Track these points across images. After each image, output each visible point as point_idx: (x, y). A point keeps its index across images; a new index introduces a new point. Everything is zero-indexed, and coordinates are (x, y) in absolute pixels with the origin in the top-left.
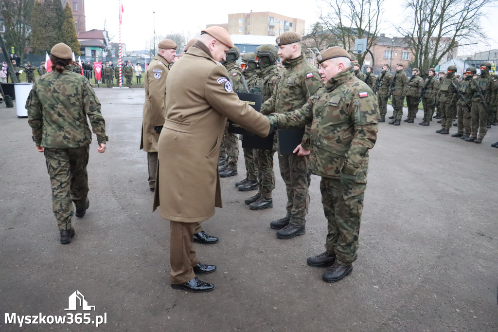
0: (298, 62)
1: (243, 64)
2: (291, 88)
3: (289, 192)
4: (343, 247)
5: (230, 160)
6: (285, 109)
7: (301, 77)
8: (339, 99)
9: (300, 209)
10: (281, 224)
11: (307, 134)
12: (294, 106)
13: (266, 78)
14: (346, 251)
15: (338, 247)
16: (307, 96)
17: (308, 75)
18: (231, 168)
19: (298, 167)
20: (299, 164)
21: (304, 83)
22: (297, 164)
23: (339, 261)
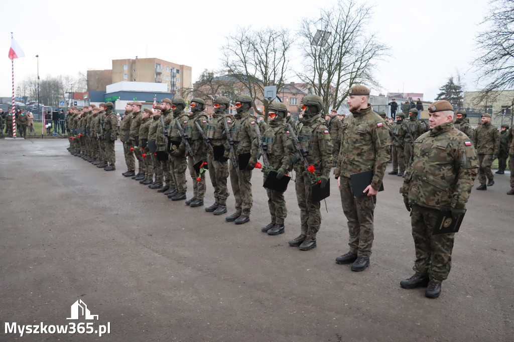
0: (367, 112)
1: (272, 114)
2: (362, 134)
3: (352, 229)
4: (439, 268)
5: (243, 207)
6: (354, 152)
7: (372, 126)
8: (447, 144)
9: (369, 243)
10: (346, 259)
11: (377, 175)
12: (363, 151)
13: (314, 126)
14: (442, 271)
15: (434, 268)
16: (377, 142)
17: (378, 124)
18: (245, 215)
19: (366, 205)
20: (367, 203)
21: (375, 131)
22: (365, 203)
23: (436, 279)
